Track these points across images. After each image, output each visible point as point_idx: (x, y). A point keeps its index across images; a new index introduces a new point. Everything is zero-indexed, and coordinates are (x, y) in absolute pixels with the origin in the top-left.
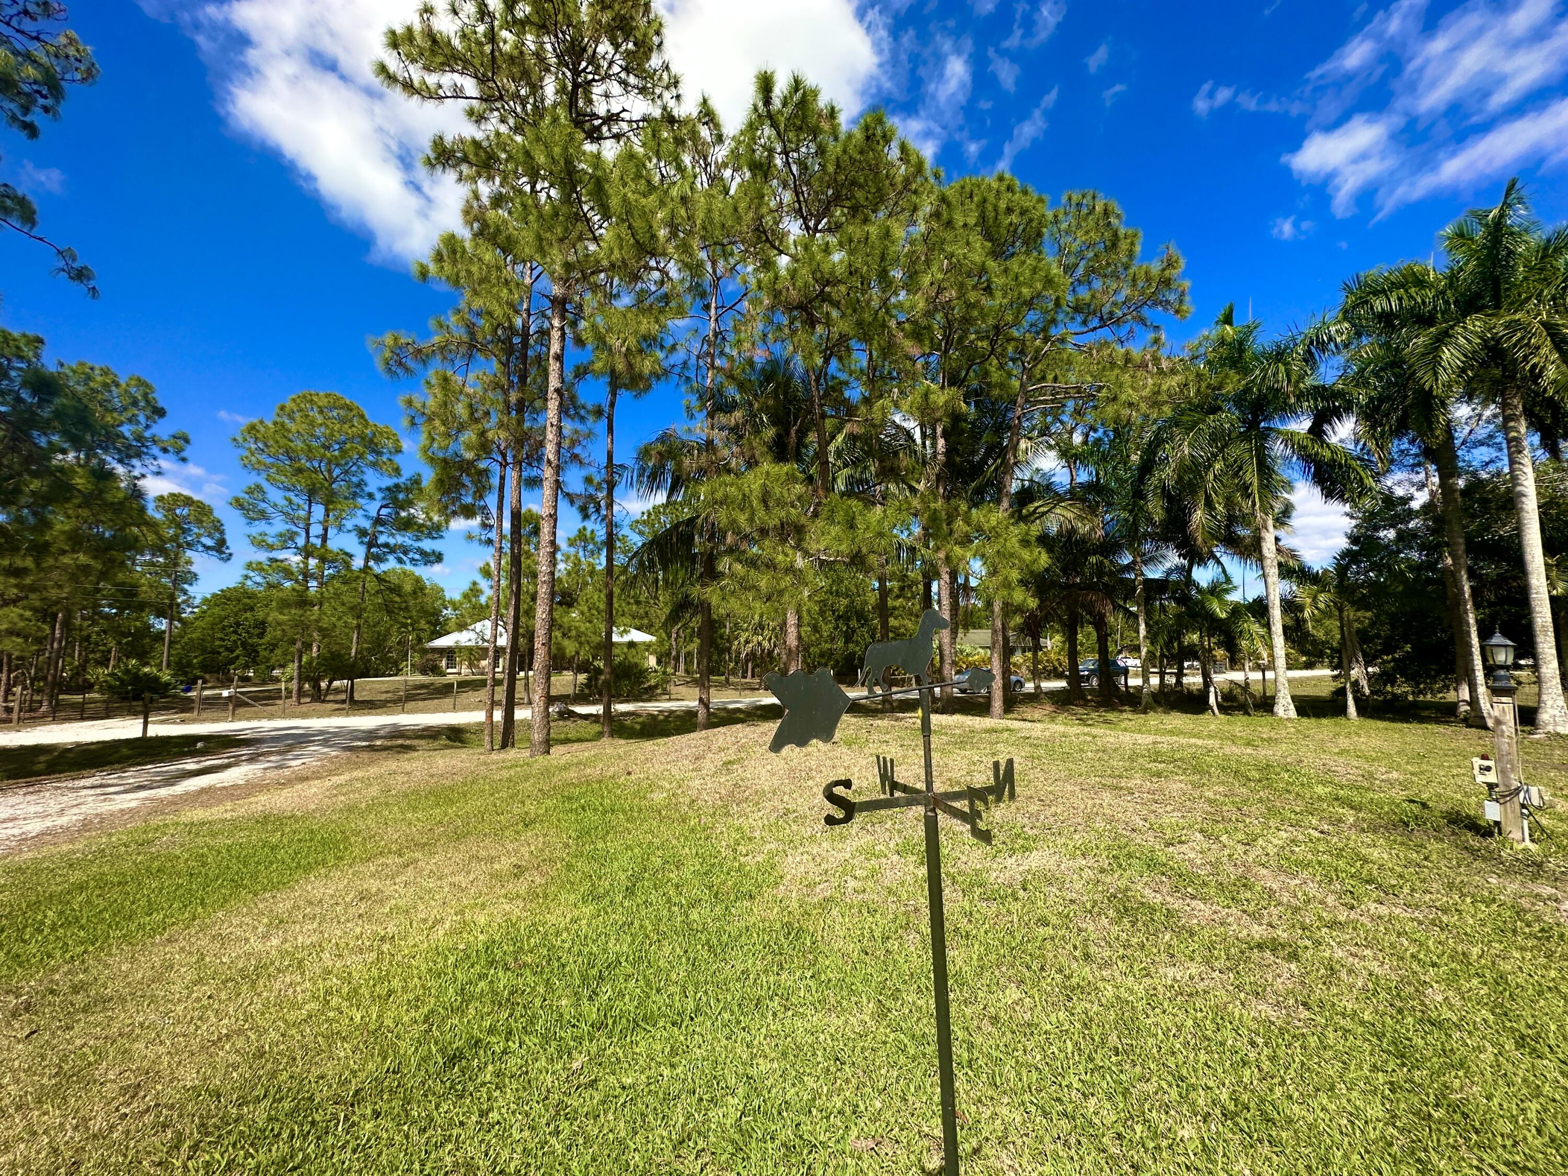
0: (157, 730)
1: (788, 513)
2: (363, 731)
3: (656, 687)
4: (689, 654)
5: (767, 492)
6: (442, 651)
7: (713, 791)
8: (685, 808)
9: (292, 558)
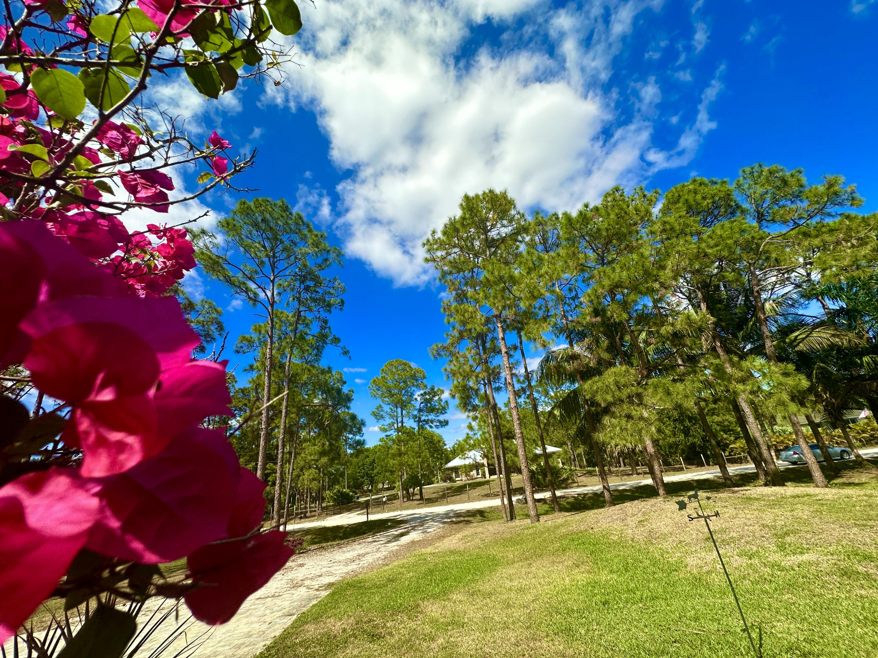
0: (373, 517)
1: (632, 390)
2: (443, 514)
3: (567, 479)
4: (579, 455)
5: (618, 382)
6: (451, 469)
7: (640, 535)
8: (630, 542)
9: (393, 434)
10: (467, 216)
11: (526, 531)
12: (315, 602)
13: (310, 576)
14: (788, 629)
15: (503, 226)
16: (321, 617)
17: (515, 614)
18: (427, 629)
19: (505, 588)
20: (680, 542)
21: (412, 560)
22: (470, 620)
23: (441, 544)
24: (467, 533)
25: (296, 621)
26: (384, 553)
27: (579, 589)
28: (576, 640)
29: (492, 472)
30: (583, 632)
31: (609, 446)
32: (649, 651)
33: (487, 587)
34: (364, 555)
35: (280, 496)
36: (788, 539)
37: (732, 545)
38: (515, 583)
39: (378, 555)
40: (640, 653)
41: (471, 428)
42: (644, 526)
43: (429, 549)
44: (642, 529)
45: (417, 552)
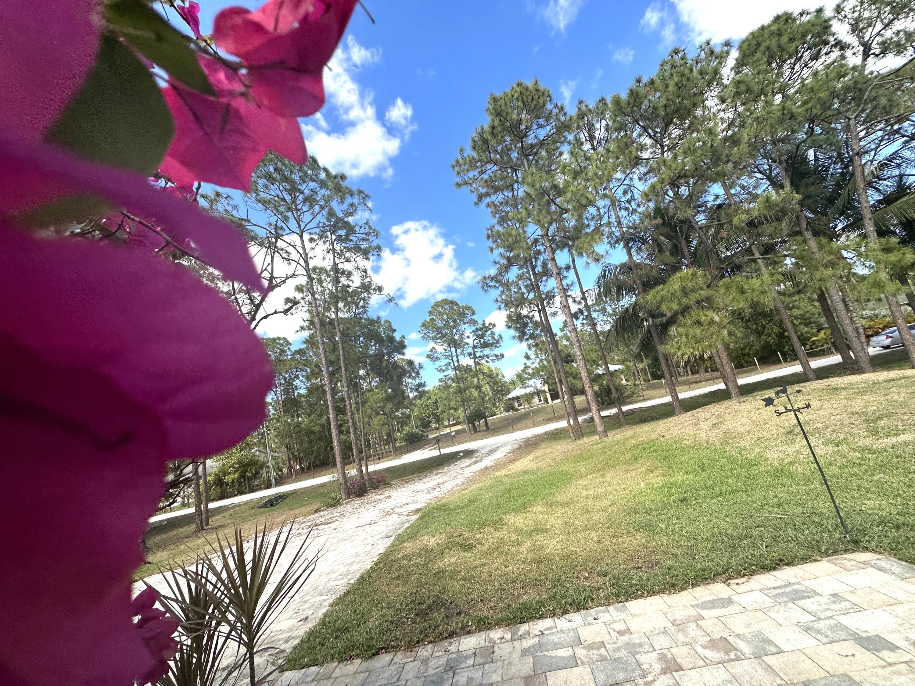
0: (445, 451)
1: (700, 294)
3: (632, 394)
4: (643, 369)
5: (684, 288)
6: (513, 399)
7: (715, 436)
8: (705, 445)
9: (451, 373)
10: (497, 123)
11: (595, 447)
12: (407, 525)
13: (398, 505)
14: (880, 505)
15: (540, 126)
16: (416, 536)
17: (594, 518)
18: (514, 537)
19: (582, 497)
20: (759, 439)
21: (489, 483)
22: (553, 526)
23: (513, 467)
24: (536, 454)
25: (395, 540)
26: (461, 480)
27: (655, 490)
28: (658, 533)
29: (555, 396)
30: (663, 526)
31: (676, 357)
32: (732, 536)
33: (564, 498)
34: (443, 483)
35: (356, 441)
36: (881, 423)
37: (817, 435)
38: (591, 492)
39: (457, 482)
40: (723, 539)
41: (527, 357)
42: (718, 428)
43: (504, 472)
44: (717, 431)
45: (492, 476)
